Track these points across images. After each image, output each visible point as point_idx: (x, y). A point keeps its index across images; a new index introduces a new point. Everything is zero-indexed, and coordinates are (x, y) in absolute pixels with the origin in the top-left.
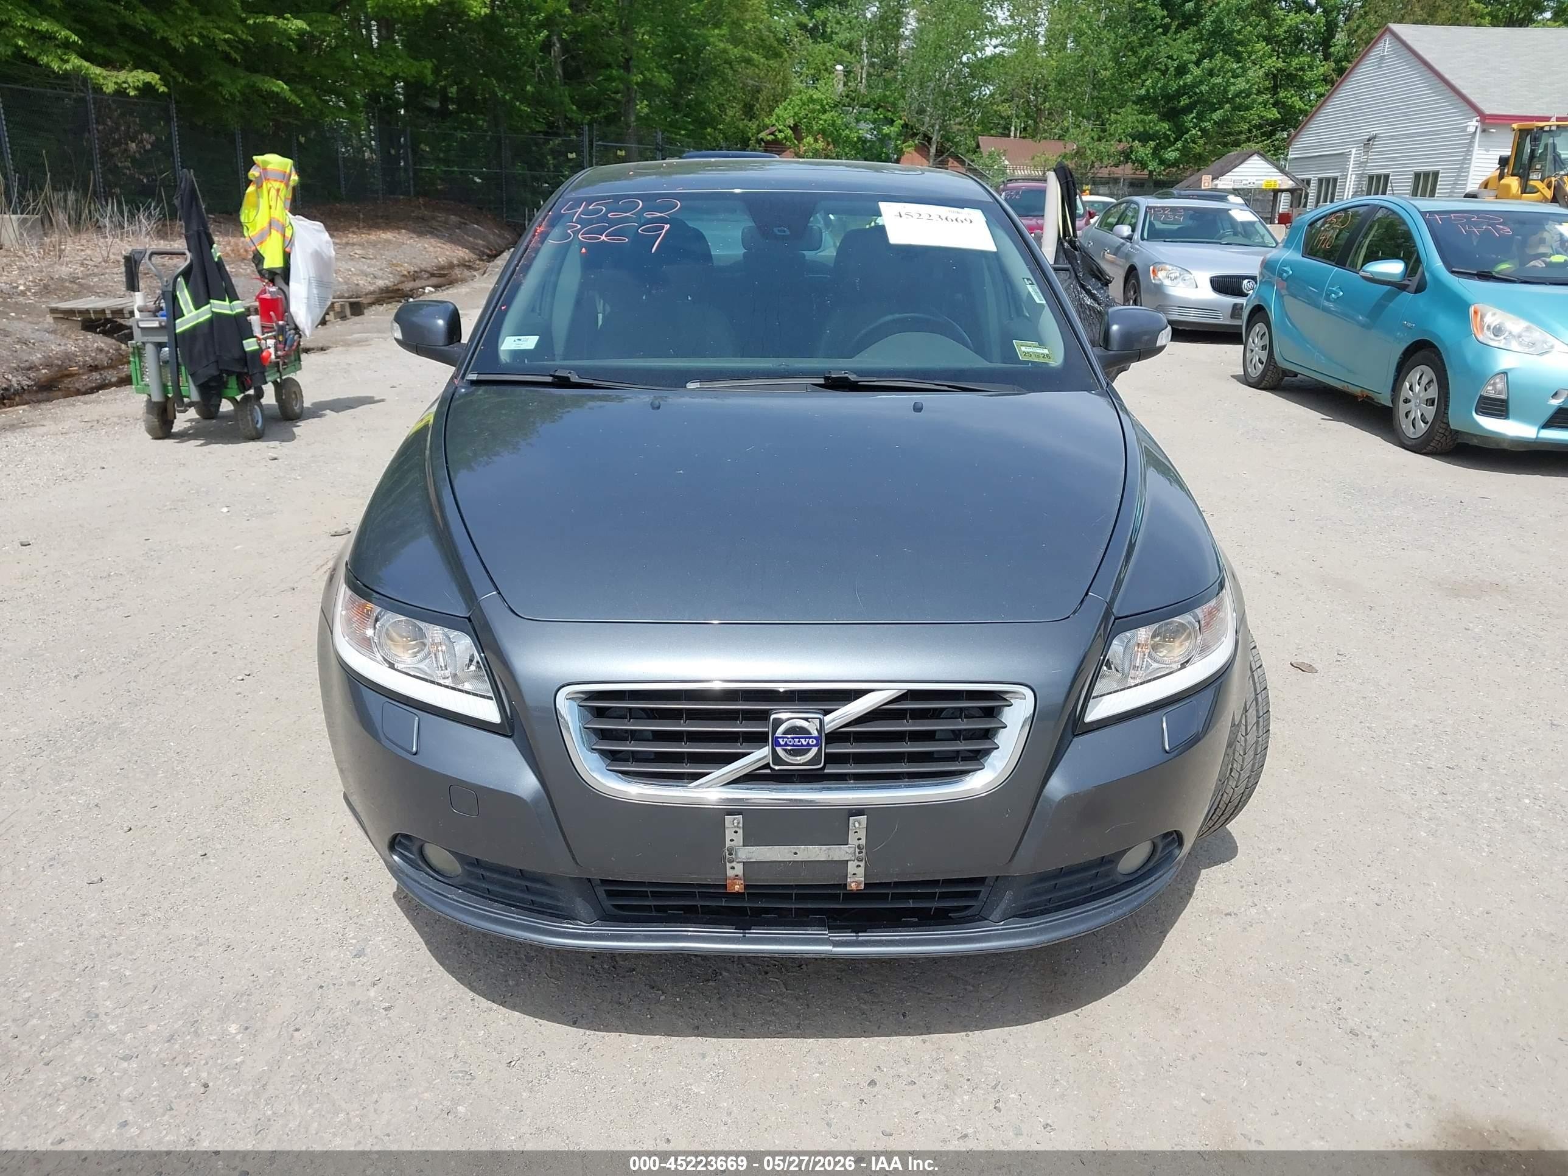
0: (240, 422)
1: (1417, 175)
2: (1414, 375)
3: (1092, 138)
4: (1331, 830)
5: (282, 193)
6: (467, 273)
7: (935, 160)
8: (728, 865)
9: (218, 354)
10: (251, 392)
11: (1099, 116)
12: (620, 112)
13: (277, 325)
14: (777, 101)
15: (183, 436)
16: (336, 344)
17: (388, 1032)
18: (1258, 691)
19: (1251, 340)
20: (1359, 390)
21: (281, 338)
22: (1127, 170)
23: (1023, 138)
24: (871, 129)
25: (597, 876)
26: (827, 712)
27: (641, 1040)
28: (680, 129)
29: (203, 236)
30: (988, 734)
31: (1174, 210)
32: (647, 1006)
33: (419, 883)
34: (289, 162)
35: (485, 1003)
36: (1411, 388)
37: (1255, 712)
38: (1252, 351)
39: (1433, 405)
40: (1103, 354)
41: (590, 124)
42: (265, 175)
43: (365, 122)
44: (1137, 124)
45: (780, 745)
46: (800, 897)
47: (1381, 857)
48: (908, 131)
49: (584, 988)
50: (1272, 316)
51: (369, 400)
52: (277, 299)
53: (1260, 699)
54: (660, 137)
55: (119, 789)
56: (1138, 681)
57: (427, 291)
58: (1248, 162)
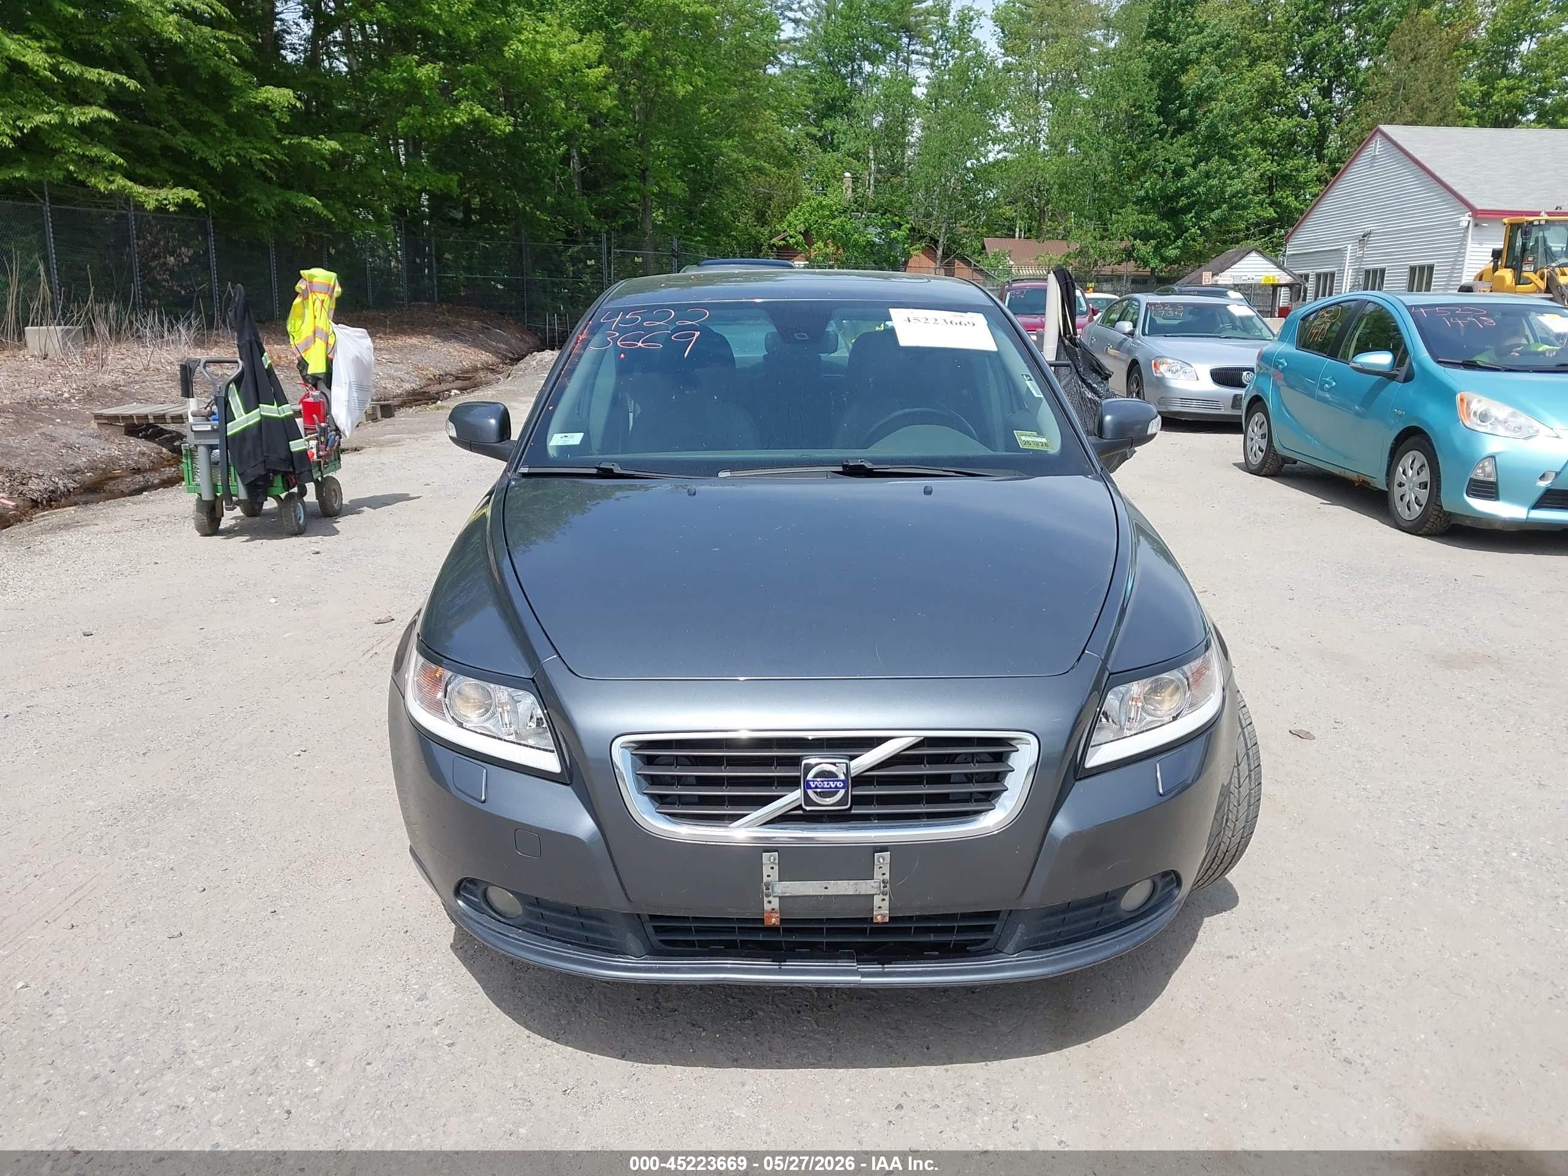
0: (284, 519)
1: (1413, 269)
2: (1407, 460)
3: (1095, 238)
4: (1327, 882)
5: (326, 305)
6: (491, 376)
7: (941, 262)
8: (766, 899)
9: (265, 454)
10: (295, 490)
11: (1100, 216)
12: (637, 221)
13: (320, 426)
14: (788, 208)
15: (230, 533)
16: (370, 444)
17: (452, 1066)
18: (1249, 747)
19: (1250, 429)
20: (1356, 474)
21: (323, 439)
22: (1129, 268)
23: (1028, 238)
24: (879, 233)
25: (645, 912)
26: (852, 758)
27: (685, 1071)
28: (695, 236)
29: (255, 345)
30: (998, 778)
31: (1174, 306)
32: (689, 1042)
33: (482, 924)
34: (334, 275)
35: (540, 1040)
36: (1404, 472)
37: (1246, 766)
38: (1252, 439)
39: (1426, 488)
40: (1096, 442)
41: (608, 233)
42: (311, 287)
43: (393, 234)
44: (1137, 224)
45: (811, 788)
46: (831, 931)
47: (1374, 905)
48: (916, 235)
49: (631, 1027)
50: (1270, 406)
51: (405, 497)
52: (319, 403)
53: (1251, 754)
54: (675, 243)
55: (192, 854)
56: (1133, 732)
57: (452, 394)
58: (1246, 258)
